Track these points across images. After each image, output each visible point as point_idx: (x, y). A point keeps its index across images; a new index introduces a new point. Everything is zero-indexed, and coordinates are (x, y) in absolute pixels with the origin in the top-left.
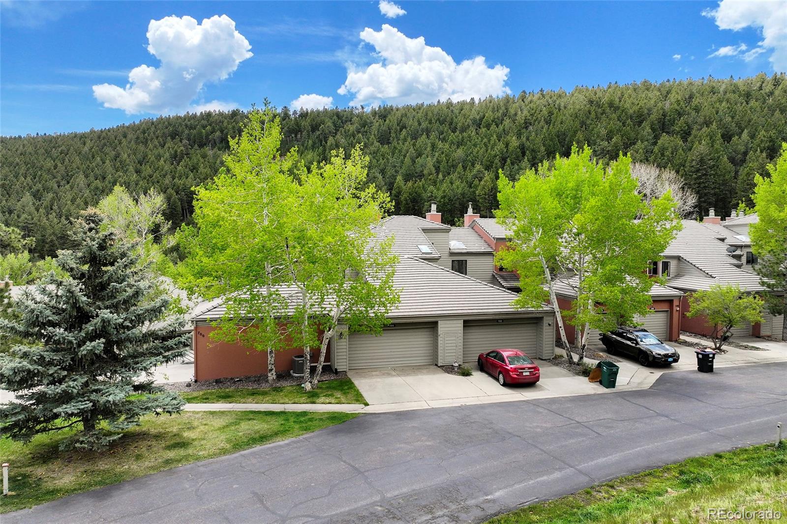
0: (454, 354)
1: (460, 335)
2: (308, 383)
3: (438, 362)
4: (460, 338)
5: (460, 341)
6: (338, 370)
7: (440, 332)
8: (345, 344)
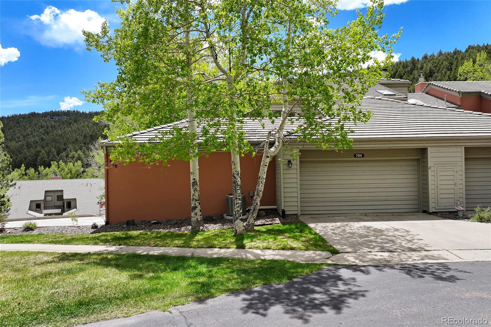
0: (453, 196)
1: (460, 168)
2: (238, 221)
3: (428, 206)
4: (460, 173)
5: (461, 177)
6: (286, 213)
7: (430, 164)
8: (295, 176)
